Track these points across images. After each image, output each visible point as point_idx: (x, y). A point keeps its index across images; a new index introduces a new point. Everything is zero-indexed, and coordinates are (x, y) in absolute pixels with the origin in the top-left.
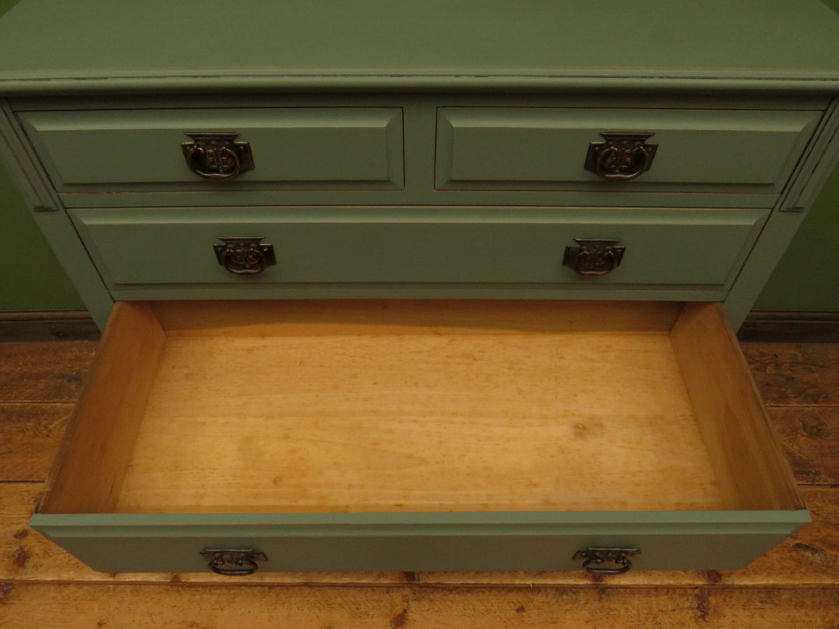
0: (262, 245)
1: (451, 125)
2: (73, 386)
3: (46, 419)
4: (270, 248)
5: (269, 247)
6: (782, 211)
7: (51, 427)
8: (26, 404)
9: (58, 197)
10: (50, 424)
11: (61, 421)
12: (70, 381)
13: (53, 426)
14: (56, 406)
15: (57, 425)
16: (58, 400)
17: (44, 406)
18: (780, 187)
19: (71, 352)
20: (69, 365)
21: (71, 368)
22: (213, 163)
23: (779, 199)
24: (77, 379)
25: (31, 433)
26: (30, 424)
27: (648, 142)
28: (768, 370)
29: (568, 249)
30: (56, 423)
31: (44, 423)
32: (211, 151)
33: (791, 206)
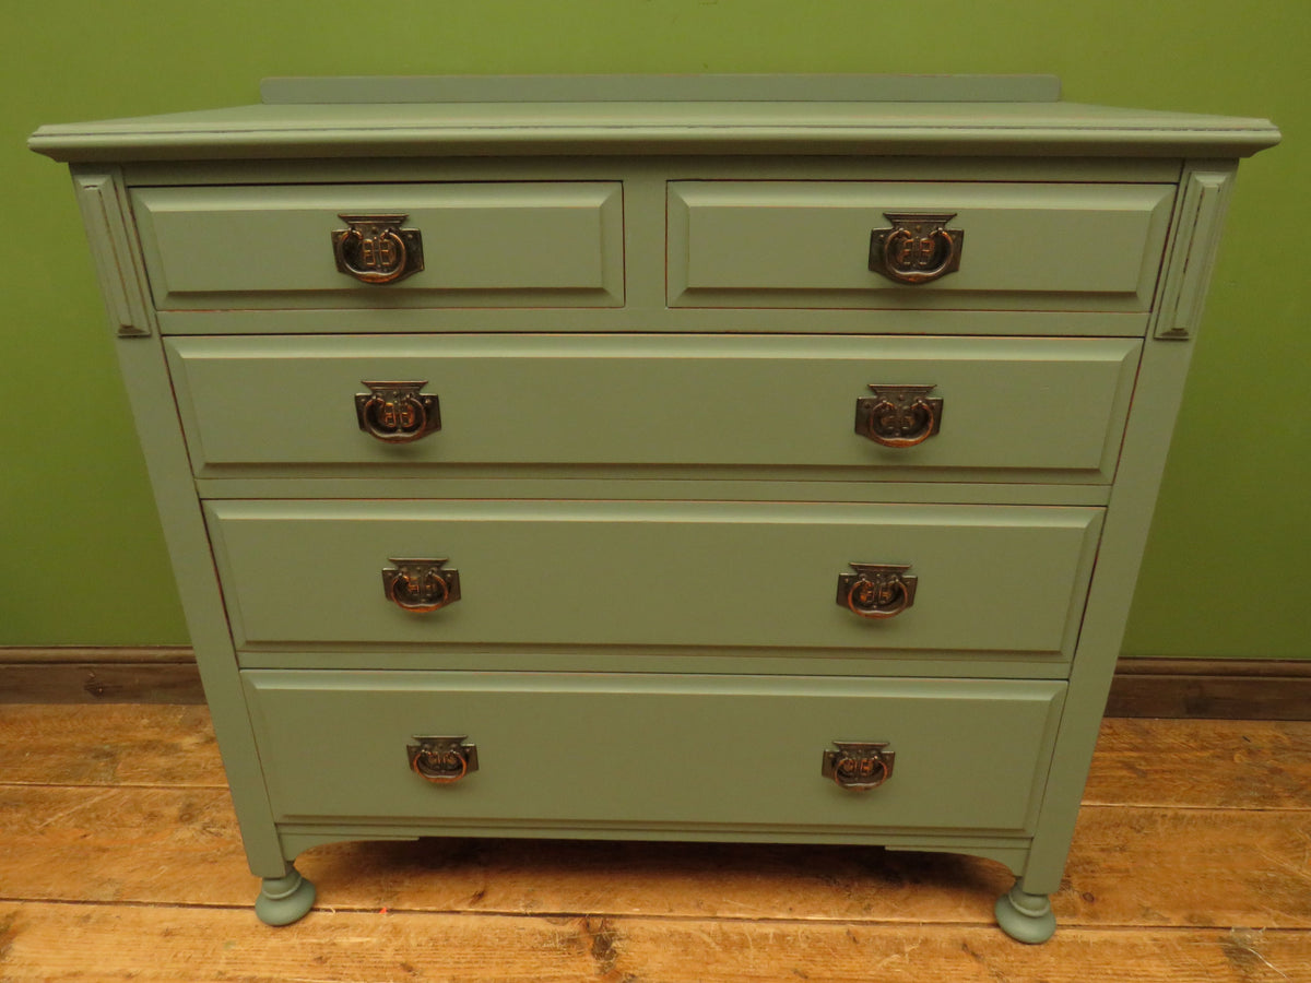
0: (422, 394)
1: (686, 205)
2: (102, 763)
3: (46, 809)
4: (435, 399)
5: (432, 398)
6: (1158, 339)
7: (50, 820)
8: (20, 787)
9: (156, 316)
10: (50, 816)
11: (68, 812)
12: (97, 757)
13: (56, 817)
14: (66, 792)
15: (61, 817)
16: (73, 783)
17: (46, 790)
18: (1145, 298)
19: (110, 718)
20: (102, 736)
21: (104, 739)
22: (370, 259)
23: (1149, 320)
24: (108, 755)
25: (16, 827)
26: (19, 815)
27: (951, 226)
28: (1236, 759)
29: (859, 402)
30: (61, 815)
31: (40, 814)
32: (369, 240)
33: (1168, 328)
